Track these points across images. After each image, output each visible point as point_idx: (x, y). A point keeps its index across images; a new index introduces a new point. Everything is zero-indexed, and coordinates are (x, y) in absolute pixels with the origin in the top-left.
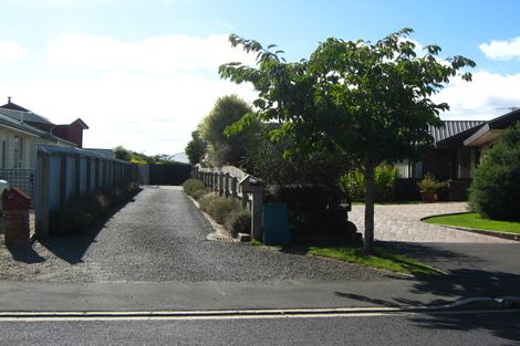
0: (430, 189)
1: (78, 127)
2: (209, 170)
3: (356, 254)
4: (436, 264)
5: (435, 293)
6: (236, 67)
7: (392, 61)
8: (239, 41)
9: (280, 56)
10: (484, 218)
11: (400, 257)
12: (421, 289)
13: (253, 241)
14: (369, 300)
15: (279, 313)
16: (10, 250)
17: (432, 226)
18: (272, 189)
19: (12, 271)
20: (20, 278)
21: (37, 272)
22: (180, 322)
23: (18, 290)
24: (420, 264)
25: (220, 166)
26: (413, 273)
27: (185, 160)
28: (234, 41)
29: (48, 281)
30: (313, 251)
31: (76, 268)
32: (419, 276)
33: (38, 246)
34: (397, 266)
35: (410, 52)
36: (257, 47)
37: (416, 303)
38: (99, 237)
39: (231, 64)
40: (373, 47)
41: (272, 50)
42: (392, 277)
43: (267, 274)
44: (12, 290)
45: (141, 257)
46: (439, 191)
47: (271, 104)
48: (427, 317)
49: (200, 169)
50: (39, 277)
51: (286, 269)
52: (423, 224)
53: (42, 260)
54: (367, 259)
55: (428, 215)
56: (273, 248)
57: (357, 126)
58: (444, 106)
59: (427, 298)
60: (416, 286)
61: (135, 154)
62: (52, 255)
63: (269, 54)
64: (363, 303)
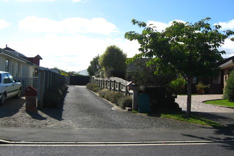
0: (201, 88)
1: (38, 58)
2: (101, 79)
3: (183, 117)
4: (219, 122)
5: (225, 135)
6: (133, 33)
7: (200, 32)
8: (137, 22)
9: (154, 29)
10: (231, 101)
11: (203, 119)
12: (218, 133)
13: (133, 111)
14: (198, 138)
15: (162, 143)
16: (29, 114)
17: (208, 105)
18: (142, 87)
19: (35, 123)
20: (40, 127)
21: (46, 124)
22: (123, 147)
23: (42, 132)
24: (213, 122)
25: (109, 77)
26: (212, 126)
27: (86, 74)
28: (134, 22)
29: (52, 128)
30: (163, 116)
31: (62, 122)
32: (215, 127)
33: (40, 112)
34: (203, 123)
35: (209, 28)
36: (144, 25)
37: (218, 139)
38: (64, 108)
39: (130, 32)
40: (193, 26)
41: (151, 27)
42: (203, 127)
43: (147, 125)
44: (39, 132)
45: (88, 118)
46: (205, 89)
47: (147, 50)
48: (227, 145)
49: (95, 78)
50: (48, 126)
51: (155, 124)
52: (204, 104)
53: (45, 119)
54: (189, 119)
55: (204, 100)
56: (144, 114)
57: (187, 61)
58: (223, 52)
59: (222, 136)
60: (215, 131)
61: (62, 71)
62: (48, 117)
63: (150, 28)
64: (196, 139)
